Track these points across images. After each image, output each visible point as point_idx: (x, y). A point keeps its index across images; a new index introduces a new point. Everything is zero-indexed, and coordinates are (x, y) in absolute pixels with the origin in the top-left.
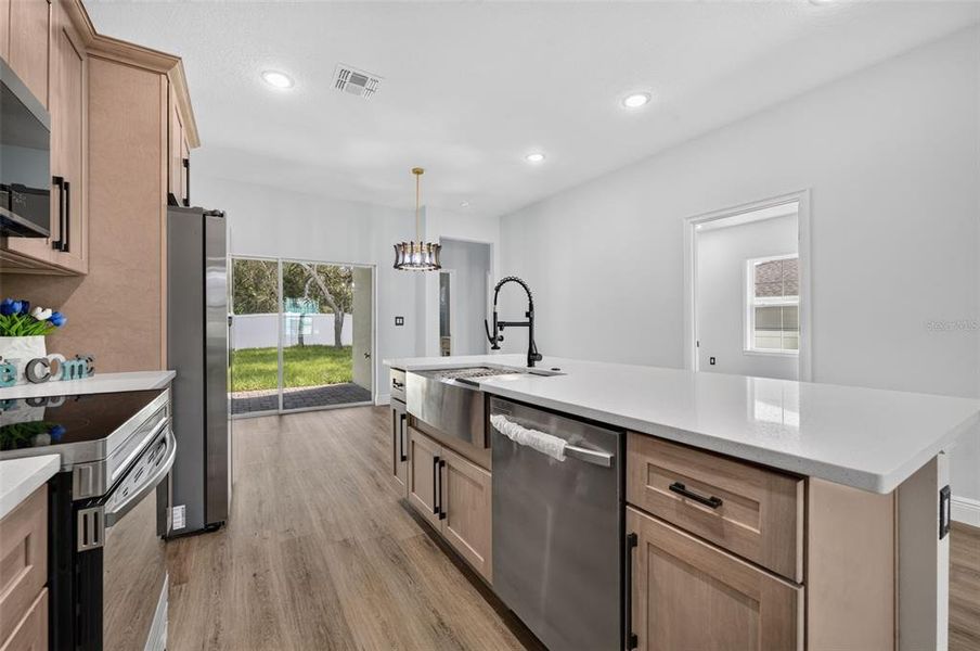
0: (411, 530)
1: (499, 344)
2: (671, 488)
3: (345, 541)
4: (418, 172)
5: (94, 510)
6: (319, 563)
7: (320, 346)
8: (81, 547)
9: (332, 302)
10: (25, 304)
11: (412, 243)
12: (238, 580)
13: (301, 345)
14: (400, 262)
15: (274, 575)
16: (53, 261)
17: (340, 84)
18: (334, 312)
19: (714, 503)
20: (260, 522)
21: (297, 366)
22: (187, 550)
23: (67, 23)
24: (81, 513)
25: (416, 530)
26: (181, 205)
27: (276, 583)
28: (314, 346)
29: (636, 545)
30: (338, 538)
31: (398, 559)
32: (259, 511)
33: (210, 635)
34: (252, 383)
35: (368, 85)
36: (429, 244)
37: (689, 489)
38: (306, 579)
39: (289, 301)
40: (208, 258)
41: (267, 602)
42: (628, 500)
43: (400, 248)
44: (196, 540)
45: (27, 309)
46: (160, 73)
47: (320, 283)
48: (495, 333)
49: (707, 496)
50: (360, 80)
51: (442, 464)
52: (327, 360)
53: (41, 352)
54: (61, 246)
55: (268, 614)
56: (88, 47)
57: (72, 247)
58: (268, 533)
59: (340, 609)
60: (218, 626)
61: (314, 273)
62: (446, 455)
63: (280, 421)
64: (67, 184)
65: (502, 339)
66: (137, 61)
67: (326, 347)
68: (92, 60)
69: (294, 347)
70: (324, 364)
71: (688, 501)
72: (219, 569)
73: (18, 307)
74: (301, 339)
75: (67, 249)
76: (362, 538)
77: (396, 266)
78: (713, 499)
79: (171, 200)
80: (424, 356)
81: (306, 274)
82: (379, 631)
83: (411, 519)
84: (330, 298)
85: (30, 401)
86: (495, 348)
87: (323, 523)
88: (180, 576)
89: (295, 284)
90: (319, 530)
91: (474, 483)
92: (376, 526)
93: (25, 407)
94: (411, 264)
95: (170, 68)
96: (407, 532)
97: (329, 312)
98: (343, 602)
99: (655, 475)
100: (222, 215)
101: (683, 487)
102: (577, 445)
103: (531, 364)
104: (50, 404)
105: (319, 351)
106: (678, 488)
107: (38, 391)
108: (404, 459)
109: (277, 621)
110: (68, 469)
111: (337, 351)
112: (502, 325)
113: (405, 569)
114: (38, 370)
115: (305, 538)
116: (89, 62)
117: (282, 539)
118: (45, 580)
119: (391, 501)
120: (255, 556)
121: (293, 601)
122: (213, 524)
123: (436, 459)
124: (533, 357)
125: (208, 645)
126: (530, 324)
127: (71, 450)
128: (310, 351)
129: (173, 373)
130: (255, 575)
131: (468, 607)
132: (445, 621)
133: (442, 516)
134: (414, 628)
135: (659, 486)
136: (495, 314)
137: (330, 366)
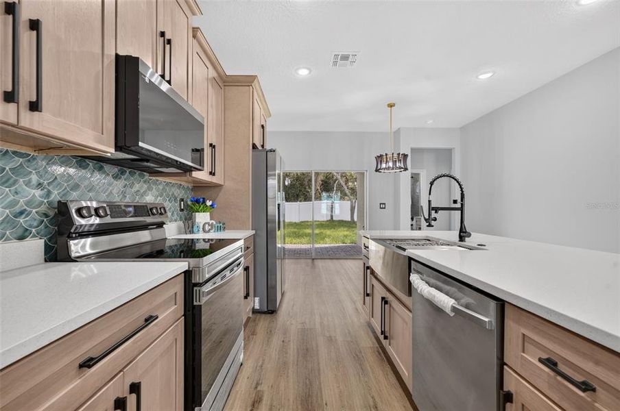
0: (370, 342)
1: (433, 223)
2: (540, 360)
3: (330, 337)
4: (391, 106)
5: (199, 288)
6: (314, 345)
7: (342, 221)
8: (195, 303)
9: (349, 194)
10: (204, 199)
11: (386, 155)
12: (276, 341)
13: (332, 220)
14: (379, 167)
15: (292, 344)
16: (210, 180)
17: (335, 63)
18: (350, 200)
19: (586, 387)
20: (291, 314)
21: (328, 232)
22: (259, 320)
23: (215, 75)
24: (195, 288)
25: (373, 343)
26: (260, 148)
27: (292, 349)
28: (339, 221)
29: (511, 401)
30: (327, 335)
31: (358, 358)
32: (292, 309)
33: (260, 364)
34: (303, 240)
35: (350, 60)
36: (399, 154)
37: (562, 367)
38: (307, 352)
39: (324, 194)
40: (269, 173)
41: (286, 357)
42: (505, 361)
43: (380, 158)
44: (263, 316)
45: (204, 202)
46: (249, 86)
47: (342, 182)
48: (430, 215)
49: (579, 378)
50: (345, 58)
51: (386, 302)
52: (345, 229)
53: (208, 220)
54: (212, 173)
55: (285, 363)
56: (224, 82)
57: (216, 173)
58: (293, 322)
59: (319, 375)
60: (264, 360)
61: (339, 177)
62: (390, 297)
63: (313, 263)
64: (214, 146)
65: (435, 219)
66: (240, 82)
67: (346, 222)
68: (226, 87)
69: (328, 221)
70: (342, 232)
71: (559, 378)
72: (270, 333)
73: (201, 200)
74: (332, 216)
75: (214, 174)
76: (340, 339)
77: (377, 170)
78: (584, 383)
79: (254, 147)
80: (399, 230)
81: (335, 178)
82: (337, 396)
83: (371, 335)
84: (347, 191)
85: (204, 240)
86: (430, 225)
87: (321, 323)
88: (254, 332)
89: (327, 185)
90: (318, 326)
91: (404, 320)
92: (349, 333)
93: (203, 243)
94: (388, 168)
95: (253, 82)
96: (367, 342)
97: (348, 200)
98: (322, 372)
99: (529, 345)
100: (274, 151)
101: (555, 364)
102: (467, 307)
103: (461, 238)
104: (211, 242)
105: (342, 223)
106: (550, 363)
107: (207, 236)
108: (368, 295)
109: (289, 369)
110: (191, 269)
111: (350, 224)
112: (436, 210)
113: (360, 365)
114: (207, 227)
115: (311, 329)
116: (225, 89)
117: (299, 327)
118: (183, 314)
119: (361, 321)
120: (285, 332)
121: (298, 361)
122: (270, 310)
123: (383, 298)
124: (463, 234)
125: (258, 368)
126: (462, 209)
127: (193, 261)
128: (336, 223)
129: (254, 232)
130: (283, 341)
131: (396, 404)
132: (378, 406)
133: (386, 338)
134: (358, 401)
135: (532, 356)
136: (429, 201)
137: (346, 233)
